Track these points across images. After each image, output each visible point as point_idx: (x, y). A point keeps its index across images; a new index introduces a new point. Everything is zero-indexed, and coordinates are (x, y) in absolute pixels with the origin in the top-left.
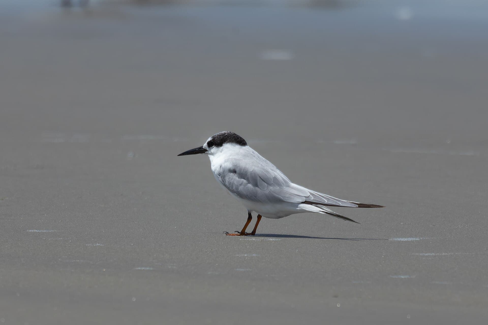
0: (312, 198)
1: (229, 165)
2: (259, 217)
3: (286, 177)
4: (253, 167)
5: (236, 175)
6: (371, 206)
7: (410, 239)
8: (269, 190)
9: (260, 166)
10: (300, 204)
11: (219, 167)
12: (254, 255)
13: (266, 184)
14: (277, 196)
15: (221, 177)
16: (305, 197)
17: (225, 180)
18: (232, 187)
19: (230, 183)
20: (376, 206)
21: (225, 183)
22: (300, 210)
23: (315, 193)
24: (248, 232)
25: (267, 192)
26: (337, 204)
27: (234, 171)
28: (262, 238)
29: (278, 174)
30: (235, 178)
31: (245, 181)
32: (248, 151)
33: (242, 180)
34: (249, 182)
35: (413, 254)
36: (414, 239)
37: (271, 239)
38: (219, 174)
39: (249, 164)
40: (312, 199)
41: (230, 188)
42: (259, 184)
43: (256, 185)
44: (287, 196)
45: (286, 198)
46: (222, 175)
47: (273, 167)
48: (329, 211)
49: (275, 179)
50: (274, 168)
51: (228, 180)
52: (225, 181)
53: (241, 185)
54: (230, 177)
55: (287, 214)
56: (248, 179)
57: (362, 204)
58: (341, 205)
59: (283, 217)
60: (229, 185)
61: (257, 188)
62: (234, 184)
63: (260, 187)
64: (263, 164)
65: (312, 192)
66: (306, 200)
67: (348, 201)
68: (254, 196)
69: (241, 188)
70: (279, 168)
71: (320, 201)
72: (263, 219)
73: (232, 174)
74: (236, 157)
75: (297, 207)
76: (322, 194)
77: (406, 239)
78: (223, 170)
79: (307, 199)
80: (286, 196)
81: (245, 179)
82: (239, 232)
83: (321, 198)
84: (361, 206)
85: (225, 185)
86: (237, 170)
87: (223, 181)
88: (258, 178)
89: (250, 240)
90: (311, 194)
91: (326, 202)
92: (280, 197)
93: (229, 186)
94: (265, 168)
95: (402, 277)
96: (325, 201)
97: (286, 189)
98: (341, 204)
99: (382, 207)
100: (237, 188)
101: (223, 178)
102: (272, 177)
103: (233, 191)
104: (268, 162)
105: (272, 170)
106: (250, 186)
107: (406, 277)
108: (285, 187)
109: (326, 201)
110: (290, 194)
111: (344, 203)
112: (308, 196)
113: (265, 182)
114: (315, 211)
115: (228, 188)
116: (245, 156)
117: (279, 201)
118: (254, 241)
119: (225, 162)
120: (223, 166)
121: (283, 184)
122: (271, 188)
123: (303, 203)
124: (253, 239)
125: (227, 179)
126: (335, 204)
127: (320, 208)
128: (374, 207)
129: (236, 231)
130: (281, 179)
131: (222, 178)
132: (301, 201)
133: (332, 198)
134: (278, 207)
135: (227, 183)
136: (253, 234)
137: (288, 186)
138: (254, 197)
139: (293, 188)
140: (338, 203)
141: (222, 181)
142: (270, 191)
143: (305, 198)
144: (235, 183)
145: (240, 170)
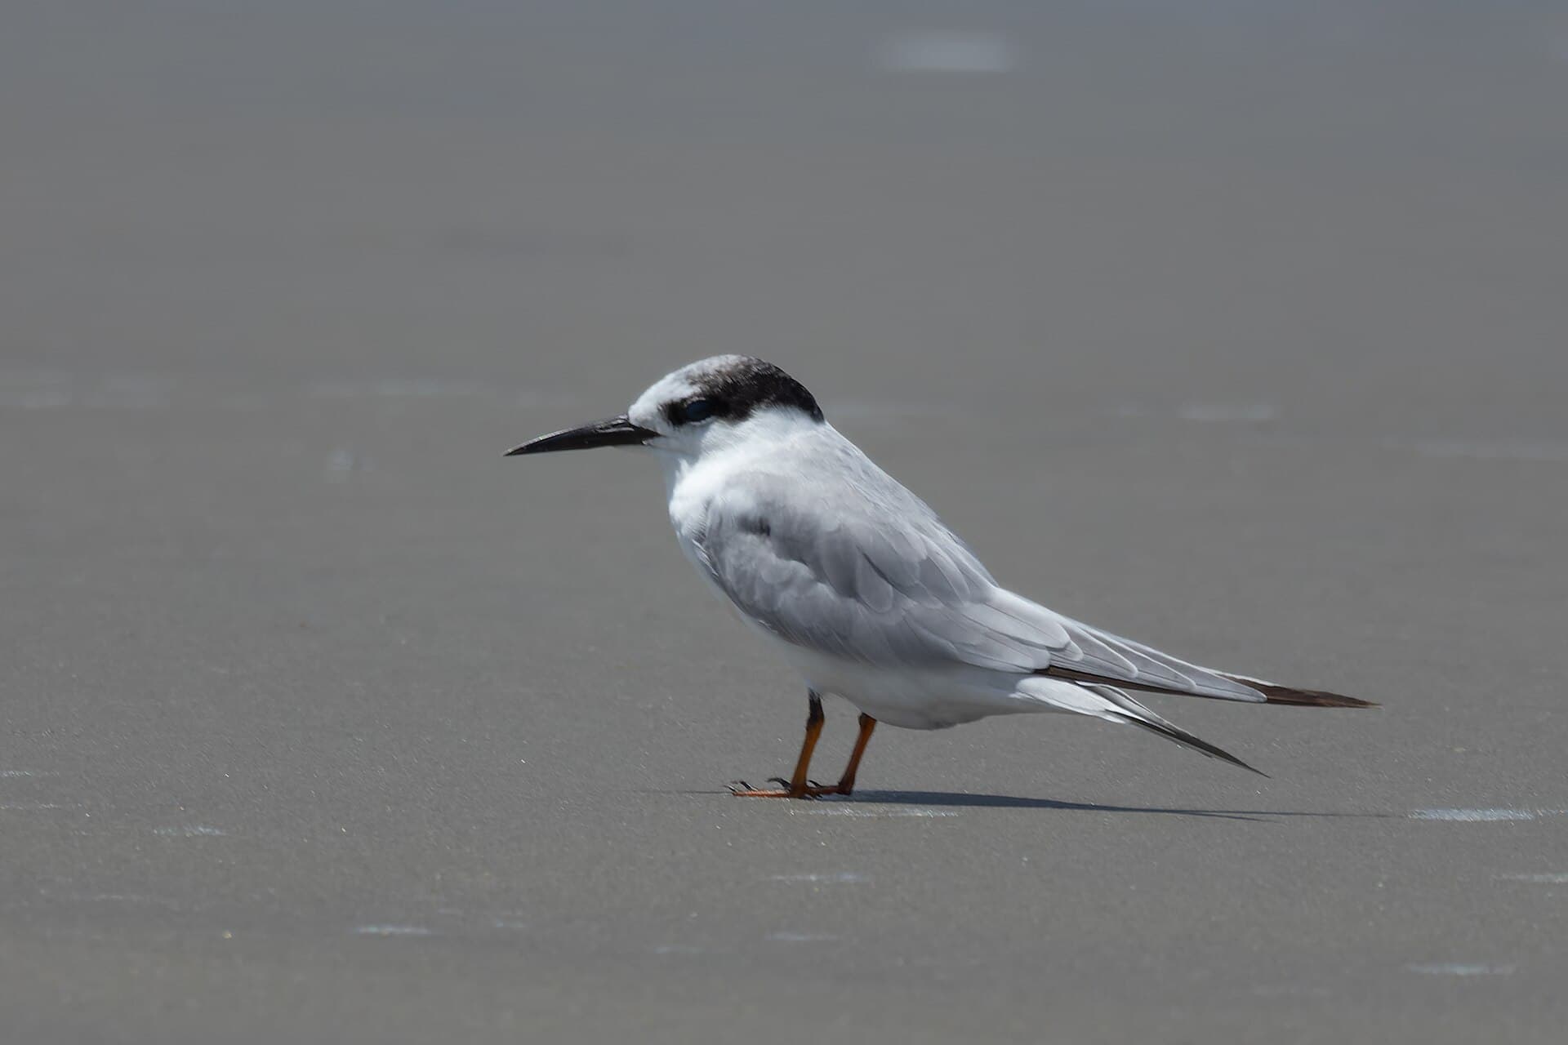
0: (1075, 653)
1: (742, 501)
2: (867, 724)
3: (976, 561)
4: (841, 515)
5: (768, 543)
6: (1322, 701)
7: (1492, 815)
8: (904, 613)
9: (869, 509)
10: (1024, 678)
11: (701, 509)
12: (849, 877)
13: (890, 587)
14: (933, 637)
15: (707, 548)
16: (1049, 649)
17: (722, 561)
18: (751, 591)
19: (741, 575)
20: (1340, 698)
21: (721, 572)
22: (1023, 701)
23: (1090, 634)
24: (824, 782)
25: (892, 621)
26: (1180, 686)
27: (760, 527)
28: (881, 808)
29: (940, 546)
30: (763, 557)
31: (803, 571)
32: (827, 445)
33: (794, 563)
34: (820, 576)
35: (1505, 876)
36: (1509, 814)
37: (918, 812)
38: (701, 537)
39: (823, 499)
40: (1077, 657)
41: (743, 596)
42: (860, 585)
43: (848, 588)
44: (974, 643)
45: (970, 651)
46: (713, 537)
47: (924, 514)
48: (1145, 715)
49: (930, 566)
50: (929, 520)
51: (732, 560)
52: (723, 567)
53: (787, 584)
54: (743, 548)
55: (971, 714)
56: (815, 564)
57: (1285, 689)
58: (1197, 689)
59: (949, 724)
60: (738, 582)
61: (851, 603)
62: (761, 578)
63: (866, 600)
64: (882, 501)
65: (1079, 627)
66: (1054, 663)
67: (1227, 674)
68: (838, 634)
69: (786, 599)
70: (945, 519)
71: (1112, 671)
72: (880, 730)
73: (751, 538)
74: (771, 468)
75: (1014, 690)
76: (1114, 636)
77: (1476, 816)
78: (717, 521)
79: (1055, 658)
80: (972, 643)
81: (804, 562)
82: (784, 783)
83: (1116, 658)
84: (1278, 696)
85: (721, 582)
86: (775, 524)
87: (714, 566)
88: (860, 563)
89: (830, 812)
90: (1074, 636)
91: (1135, 671)
92: (943, 641)
93: (736, 589)
94: (892, 520)
95: (1461, 971)
96: (1129, 670)
97: (974, 612)
98: (1193, 683)
99: (1362, 704)
100: (770, 599)
101: (716, 552)
102: (916, 560)
103: (752, 610)
104: (904, 491)
105: (919, 528)
106: (824, 590)
107: (1476, 970)
108: (967, 604)
109: (1135, 668)
110: (986, 635)
111: (1207, 683)
112: (1062, 647)
113: (886, 579)
114: (1088, 710)
115: (733, 595)
116: (813, 463)
117: (937, 659)
118: (849, 818)
119: (729, 484)
120: (719, 501)
121: (961, 588)
122: (911, 604)
123: (1039, 672)
124: (846, 810)
125: (730, 556)
126: (1170, 683)
127: (1110, 700)
128: (1333, 706)
129: (776, 780)
130: (952, 567)
131: (712, 551)
132: (1031, 664)
133: (1159, 656)
134: (937, 684)
135: (729, 577)
136: (844, 789)
137: (984, 600)
138: (839, 640)
139: (1001, 609)
140: (1184, 681)
141: (708, 564)
142: (904, 618)
143: (1047, 653)
144: (763, 577)
145: (788, 522)
